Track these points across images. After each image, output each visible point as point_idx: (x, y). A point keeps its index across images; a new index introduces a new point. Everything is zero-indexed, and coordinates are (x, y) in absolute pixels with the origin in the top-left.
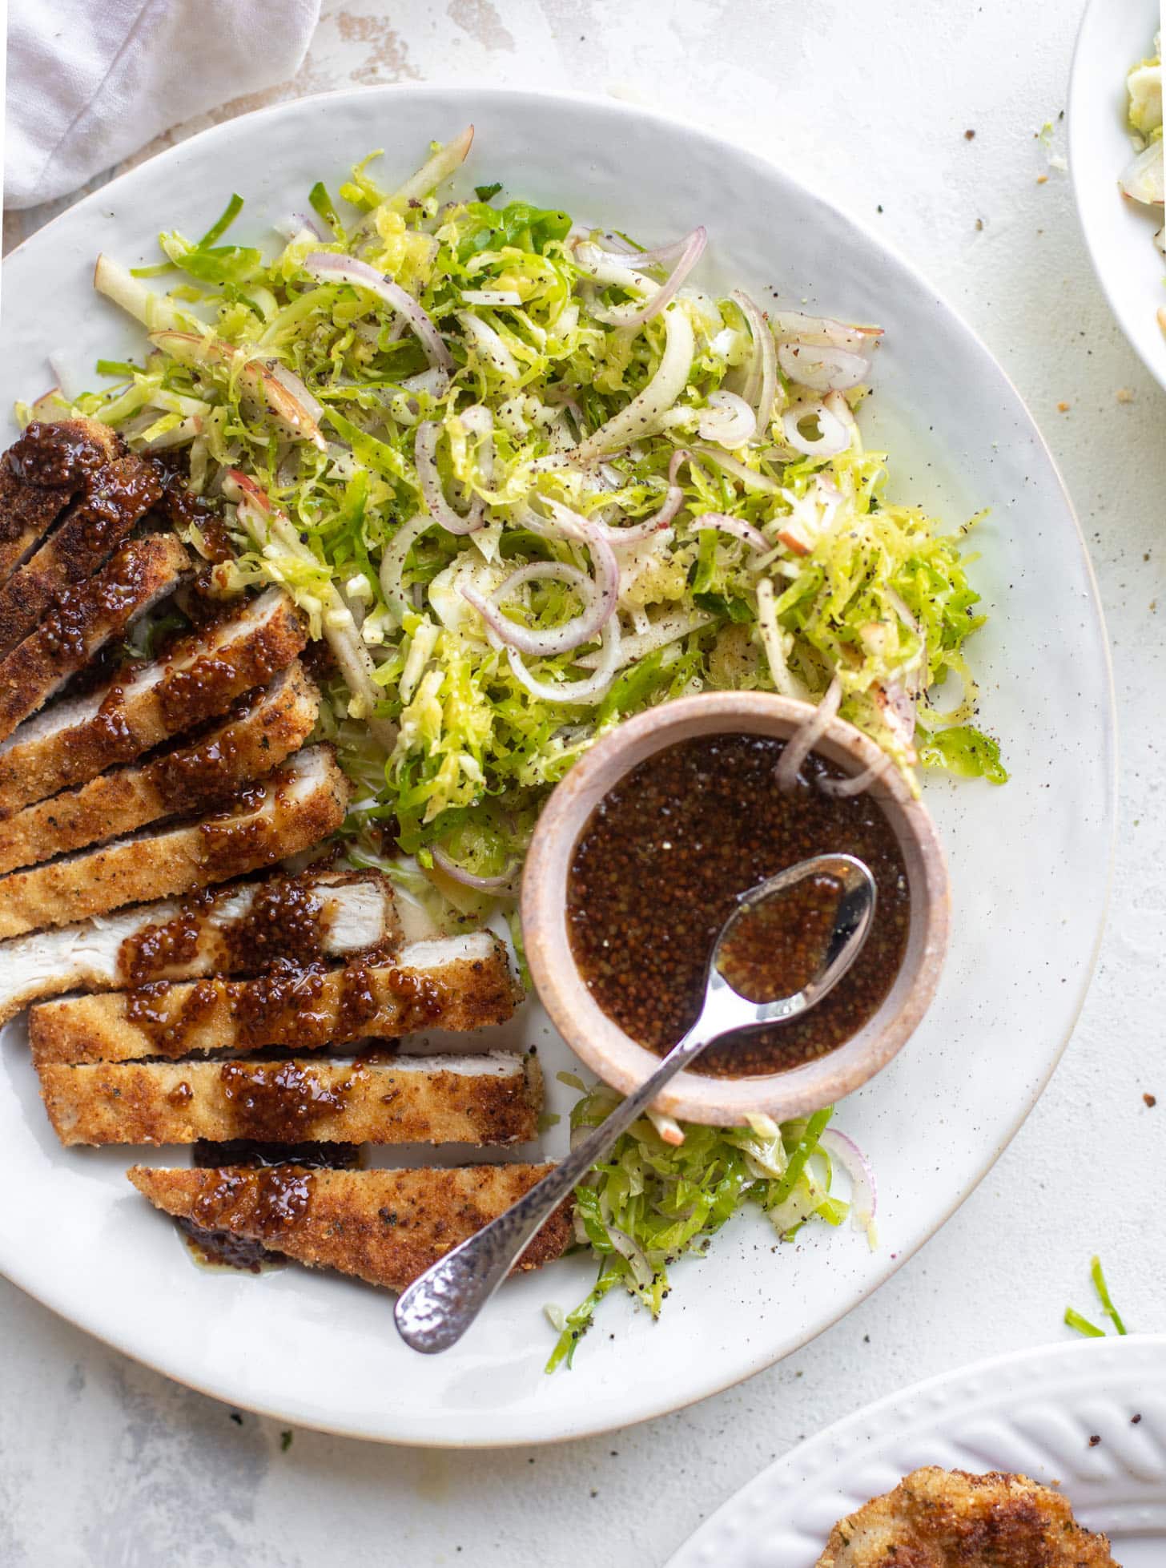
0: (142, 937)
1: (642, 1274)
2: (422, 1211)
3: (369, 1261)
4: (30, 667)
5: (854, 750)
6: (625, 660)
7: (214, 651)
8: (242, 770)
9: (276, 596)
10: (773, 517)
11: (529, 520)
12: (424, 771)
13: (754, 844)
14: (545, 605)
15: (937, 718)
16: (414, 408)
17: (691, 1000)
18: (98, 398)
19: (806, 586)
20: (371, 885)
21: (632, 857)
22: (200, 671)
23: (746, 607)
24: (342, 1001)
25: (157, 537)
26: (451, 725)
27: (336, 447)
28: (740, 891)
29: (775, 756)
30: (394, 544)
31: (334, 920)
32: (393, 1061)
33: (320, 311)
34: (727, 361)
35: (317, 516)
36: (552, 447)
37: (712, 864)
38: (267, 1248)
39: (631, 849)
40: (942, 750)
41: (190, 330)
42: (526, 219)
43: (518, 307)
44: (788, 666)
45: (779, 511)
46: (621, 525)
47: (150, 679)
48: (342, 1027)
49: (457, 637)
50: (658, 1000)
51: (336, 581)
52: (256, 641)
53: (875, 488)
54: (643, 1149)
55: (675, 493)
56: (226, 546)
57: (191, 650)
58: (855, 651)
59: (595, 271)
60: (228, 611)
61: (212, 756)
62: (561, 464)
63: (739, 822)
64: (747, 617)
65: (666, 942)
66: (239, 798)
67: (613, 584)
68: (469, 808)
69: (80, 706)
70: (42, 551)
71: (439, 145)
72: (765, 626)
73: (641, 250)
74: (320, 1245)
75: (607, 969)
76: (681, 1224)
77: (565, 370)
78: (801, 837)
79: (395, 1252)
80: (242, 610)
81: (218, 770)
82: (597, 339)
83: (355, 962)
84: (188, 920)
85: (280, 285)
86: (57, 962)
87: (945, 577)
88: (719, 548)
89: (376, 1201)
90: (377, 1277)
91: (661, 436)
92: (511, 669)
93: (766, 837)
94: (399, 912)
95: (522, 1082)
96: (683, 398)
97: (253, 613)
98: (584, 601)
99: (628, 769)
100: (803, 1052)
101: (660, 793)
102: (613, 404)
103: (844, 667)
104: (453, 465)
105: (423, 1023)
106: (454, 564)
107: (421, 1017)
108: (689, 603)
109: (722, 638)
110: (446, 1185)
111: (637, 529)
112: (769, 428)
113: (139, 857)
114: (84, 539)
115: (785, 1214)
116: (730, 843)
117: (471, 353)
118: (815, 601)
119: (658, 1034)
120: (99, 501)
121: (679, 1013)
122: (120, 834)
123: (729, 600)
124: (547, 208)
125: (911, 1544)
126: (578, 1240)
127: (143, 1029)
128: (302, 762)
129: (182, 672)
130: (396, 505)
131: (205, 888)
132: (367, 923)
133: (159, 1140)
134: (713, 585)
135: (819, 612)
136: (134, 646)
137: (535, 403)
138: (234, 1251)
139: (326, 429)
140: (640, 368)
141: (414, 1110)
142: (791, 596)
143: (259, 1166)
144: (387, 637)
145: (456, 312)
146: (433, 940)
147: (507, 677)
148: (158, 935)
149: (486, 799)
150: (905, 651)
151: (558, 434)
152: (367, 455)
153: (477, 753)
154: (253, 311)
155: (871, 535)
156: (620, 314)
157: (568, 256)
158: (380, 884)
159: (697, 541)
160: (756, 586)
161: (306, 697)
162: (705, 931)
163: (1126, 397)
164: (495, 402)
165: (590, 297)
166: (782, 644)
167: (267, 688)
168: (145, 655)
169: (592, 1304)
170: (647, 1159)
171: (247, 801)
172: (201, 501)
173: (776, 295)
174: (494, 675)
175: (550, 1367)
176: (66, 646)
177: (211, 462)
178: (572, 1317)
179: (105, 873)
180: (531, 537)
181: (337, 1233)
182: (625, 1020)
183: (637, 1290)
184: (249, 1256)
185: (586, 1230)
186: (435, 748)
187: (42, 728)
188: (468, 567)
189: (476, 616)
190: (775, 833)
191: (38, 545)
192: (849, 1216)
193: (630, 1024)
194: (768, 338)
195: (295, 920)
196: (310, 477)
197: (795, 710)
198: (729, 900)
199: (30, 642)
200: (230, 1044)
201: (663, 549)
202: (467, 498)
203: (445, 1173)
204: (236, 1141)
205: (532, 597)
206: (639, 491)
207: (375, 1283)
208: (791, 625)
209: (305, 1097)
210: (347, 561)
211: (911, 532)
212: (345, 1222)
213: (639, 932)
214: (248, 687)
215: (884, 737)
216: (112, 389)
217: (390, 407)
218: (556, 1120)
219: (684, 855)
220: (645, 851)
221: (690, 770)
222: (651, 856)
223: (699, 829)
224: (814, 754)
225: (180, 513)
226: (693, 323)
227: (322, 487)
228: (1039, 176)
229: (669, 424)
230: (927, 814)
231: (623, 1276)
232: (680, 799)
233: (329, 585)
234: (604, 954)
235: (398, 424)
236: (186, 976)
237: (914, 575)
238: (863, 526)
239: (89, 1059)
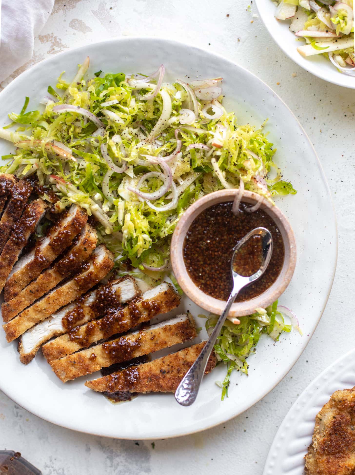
0: (68, 316)
1: (239, 364)
2: (172, 367)
3: (162, 386)
4: (11, 250)
5: (252, 198)
6: (180, 193)
7: (63, 228)
8: (81, 259)
10: (208, 140)
11: (140, 162)
12: (133, 243)
13: (233, 233)
14: (152, 185)
15: (272, 181)
16: (97, 141)
17: (229, 282)
18: (5, 167)
19: (224, 156)
20: (128, 280)
21: (200, 248)
22: (60, 235)
23: (209, 168)
24: (131, 315)
25: (35, 201)
26: (137, 228)
27: (78, 159)
28: (233, 247)
30: (104, 181)
31: (120, 293)
32: (150, 328)
33: (61, 122)
34: (181, 100)
35: (80, 180)
36: (140, 140)
37: (223, 242)
38: (131, 392)
39: (199, 246)
40: (276, 190)
41: (26, 140)
42: (112, 78)
43: (118, 104)
44: (226, 180)
45: (210, 138)
46: (166, 156)
47: (46, 242)
48: (133, 323)
49: (130, 202)
50: (220, 285)
51: (91, 197)
52: (74, 221)
53: (234, 123)
54: (229, 329)
55: (179, 142)
56: (56, 198)
57: (55, 230)
58: (243, 170)
59: (136, 87)
60: (63, 215)
61: (71, 258)
62: (144, 144)
63: (227, 228)
64: (210, 170)
65: (217, 268)
66: (83, 268)
68: (149, 249)
69: (28, 256)
71: (80, 65)
72: (216, 171)
73: (147, 77)
74: (146, 386)
75: (203, 282)
76: (246, 347)
77: (137, 117)
78: (245, 227)
79: (168, 381)
80: (66, 214)
81: (74, 262)
82: (143, 106)
83: (131, 303)
84: (79, 307)
85: (47, 118)
86: (45, 331)
87: (262, 141)
88: (196, 153)
89: (158, 368)
90: (165, 390)
91: (169, 127)
92: (148, 206)
93: (235, 230)
94: (138, 285)
95: (188, 321)
96: (172, 114)
97: (70, 214)
98: (163, 180)
99: (191, 223)
100: (265, 287)
101: (202, 227)
102: (153, 122)
103: (242, 175)
104: (114, 154)
105: (156, 314)
106: (122, 182)
107: (154, 312)
108: (192, 171)
109: (205, 178)
110: (177, 357)
111: (171, 155)
112: (199, 115)
113: (59, 294)
114: (15, 208)
115: (274, 334)
116: (226, 235)
117: (109, 121)
118: (228, 160)
119: (223, 295)
120: (16, 196)
121: (227, 287)
122: (51, 289)
123: (203, 167)
124: (117, 73)
125: (339, 414)
126: (219, 360)
127: (76, 342)
128: (96, 252)
129: (55, 237)
130: (101, 170)
131: (81, 296)
132: (130, 291)
134: (198, 164)
135: (230, 162)
136: (38, 234)
137: (131, 129)
138: (122, 396)
139: (74, 155)
140: (157, 110)
142: (221, 160)
143: (121, 370)
144: (110, 208)
145: (101, 110)
146: (150, 290)
147: (148, 209)
148: (72, 314)
149: (153, 245)
150: (258, 166)
151: (140, 135)
152: (88, 159)
153: (147, 233)
154: (42, 128)
155: (237, 136)
156: (147, 96)
157: (127, 85)
158: (130, 279)
159: (189, 153)
160: (210, 161)
161: (93, 232)
162: (227, 262)
163: (295, 75)
164: (120, 132)
165: (137, 94)
166: (223, 175)
167: (80, 234)
168: (42, 236)
169: (228, 377)
171: (85, 268)
172: (45, 187)
173: (189, 77)
174: (144, 209)
175: (222, 399)
176: (20, 240)
177: (44, 175)
178: (224, 383)
179: (51, 301)
180: (142, 167)
181: (150, 381)
182: (212, 294)
183: (240, 369)
184: (127, 397)
185: (220, 356)
186: (135, 235)
187: (19, 266)
188: (127, 181)
189: (134, 194)
190: (238, 228)
191: (2, 214)
192: (292, 329)
193: (214, 295)
194: (191, 90)
195: (109, 297)
196: (74, 170)
197: (233, 192)
198: (231, 251)
199: (9, 243)
201: (180, 159)
202: (121, 162)
203: (175, 354)
205: (148, 184)
206: (168, 145)
207: (165, 392)
208: (223, 169)
209: (129, 346)
210: (92, 190)
211: (248, 132)
212: (151, 378)
213: (208, 268)
214: (75, 235)
215: (259, 191)
216: (8, 163)
217: (90, 143)
218: (201, 329)
219: (214, 242)
220: (203, 245)
221: (208, 218)
222: (205, 246)
223: (216, 234)
224: (242, 202)
225: (40, 192)
226: (168, 92)
227: (78, 172)
228: (251, 21)
229: (171, 123)
230: (278, 209)
231: (235, 366)
232: (209, 227)
233: (89, 199)
234: (201, 277)
235: (94, 147)
237: (253, 144)
238: (235, 134)
239: (63, 356)
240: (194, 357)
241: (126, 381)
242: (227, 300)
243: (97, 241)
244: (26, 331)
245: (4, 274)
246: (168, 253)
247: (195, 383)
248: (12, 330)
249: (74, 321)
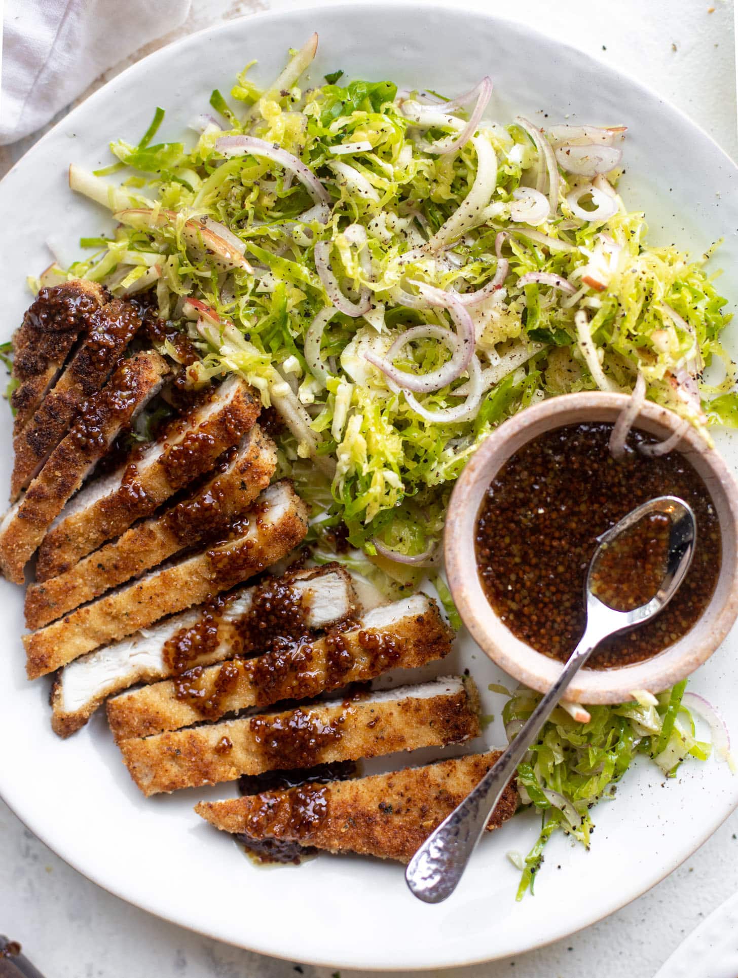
0: (178, 638)
1: (572, 818)
2: (409, 800)
3: (378, 842)
4: (68, 460)
5: (662, 421)
6: (488, 386)
7: (197, 427)
8: (230, 509)
9: (234, 382)
10: (573, 269)
11: (403, 298)
12: (359, 487)
13: (603, 499)
14: (424, 357)
15: (710, 390)
16: (309, 234)
17: (577, 617)
18: (84, 265)
19: (607, 312)
20: (334, 574)
21: (518, 523)
22: (189, 442)
23: (569, 334)
24: (328, 660)
25: (143, 354)
26: (373, 451)
27: (258, 270)
28: (599, 535)
29: (606, 436)
30: (311, 331)
31: (312, 604)
32: (370, 697)
33: (231, 177)
34: (521, 166)
35: (254, 321)
36: (410, 246)
37: (575, 519)
38: (303, 845)
39: (516, 518)
40: (719, 413)
41: (142, 206)
42: (365, 91)
43: (368, 151)
44: (603, 371)
45: (578, 263)
46: (467, 292)
47: (154, 455)
48: (330, 679)
49: (366, 389)
50: (554, 621)
51: (274, 364)
52: (226, 415)
53: (641, 238)
54: (560, 729)
55: (502, 262)
56: (192, 353)
57: (179, 430)
58: (649, 353)
59: (418, 119)
60: (202, 397)
61: (207, 502)
62: (419, 256)
63: (589, 486)
64: (568, 341)
65: (552, 579)
66: (231, 529)
67: (471, 334)
68: (395, 508)
69: (107, 482)
70: (63, 377)
71: (295, 51)
72: (584, 344)
73: (447, 100)
74: (341, 837)
75: (514, 606)
76: (595, 779)
77: (410, 191)
78: (634, 489)
79: (396, 833)
80: (211, 396)
81: (213, 511)
82: (428, 166)
83: (332, 631)
84: (208, 621)
85: (200, 165)
86: (120, 666)
87: (701, 290)
88: (540, 296)
89: (376, 799)
90: (385, 853)
91: (485, 225)
92: (408, 405)
93: (609, 493)
94: (356, 590)
95: (464, 696)
96: (495, 197)
97: (219, 396)
98: (450, 349)
99: (504, 462)
100: (662, 641)
101: (530, 475)
102: (447, 209)
103: (644, 365)
104: (344, 269)
105: (389, 666)
106: (355, 338)
107: (386, 662)
108: (525, 338)
109: (551, 359)
110: (424, 779)
111: (480, 292)
112: (559, 208)
113: (167, 582)
114: (92, 363)
115: (667, 759)
116: (585, 502)
117: (342, 189)
118: (614, 322)
119: (558, 646)
120: (99, 335)
121: (570, 628)
122: (150, 567)
123: (554, 332)
124: (378, 82)
126: (524, 802)
127: (189, 704)
128: (270, 496)
129: (177, 445)
130: (308, 303)
131: (217, 596)
132: (336, 601)
133: (213, 781)
134: (541, 323)
135: (619, 329)
136: (139, 433)
137: (393, 217)
138: (280, 852)
139: (250, 258)
140: (461, 182)
141: (391, 730)
142: (598, 320)
143: (287, 788)
144: (316, 398)
145: (327, 162)
146: (384, 606)
147: (406, 412)
148: (189, 635)
149: (406, 500)
150: (685, 346)
151: (412, 236)
152: (282, 272)
153: (396, 468)
154: (184, 186)
155: (645, 269)
156: (441, 145)
157: (397, 112)
158: (341, 572)
159: (524, 293)
160: (573, 318)
161: (267, 449)
162: (578, 566)
164: (365, 220)
165: (417, 138)
166: (597, 356)
167: (238, 448)
168: (147, 439)
169: (541, 847)
170: (564, 736)
171: (237, 529)
172: (169, 324)
173: (546, 116)
174: (397, 411)
175: (519, 896)
176: (92, 441)
177: (173, 296)
178: (529, 858)
179: (145, 597)
180: (406, 311)
181: (351, 826)
182: (533, 639)
183: (571, 831)
184: (291, 853)
185: (529, 794)
186: (366, 469)
187: (83, 502)
188: (365, 339)
189: (377, 372)
190: (616, 490)
191: (60, 373)
192: (712, 753)
193: (536, 643)
194: (547, 145)
195: (285, 608)
196: (242, 295)
197: (616, 399)
198: (591, 542)
199: (65, 442)
200: (253, 704)
201: (500, 304)
202: (357, 290)
203: (421, 770)
204: (268, 772)
205: (414, 353)
206: (476, 266)
207: (384, 857)
208: (600, 342)
209: (313, 733)
210: (279, 349)
211: (671, 264)
212: (356, 817)
213: (531, 575)
214: (225, 449)
215: (681, 408)
216: (95, 256)
218: (492, 719)
219: (554, 515)
220: (526, 517)
221: (548, 455)
222: (531, 520)
223: (562, 495)
224: (634, 429)
225: (156, 334)
226: (492, 144)
228: (709, 8)
229: (489, 216)
230: (720, 457)
231: (560, 823)
232: (545, 477)
233: (271, 367)
234: (510, 595)
235: (300, 246)
236: (213, 660)
237: (680, 293)
238: (640, 264)
239: (154, 732)
240: (464, 784)
241: (293, 816)
242: (565, 661)
243: (275, 470)
244: (76, 660)
245: (44, 515)
246: (438, 526)
247: (459, 849)
248: (42, 650)
249: (192, 653)
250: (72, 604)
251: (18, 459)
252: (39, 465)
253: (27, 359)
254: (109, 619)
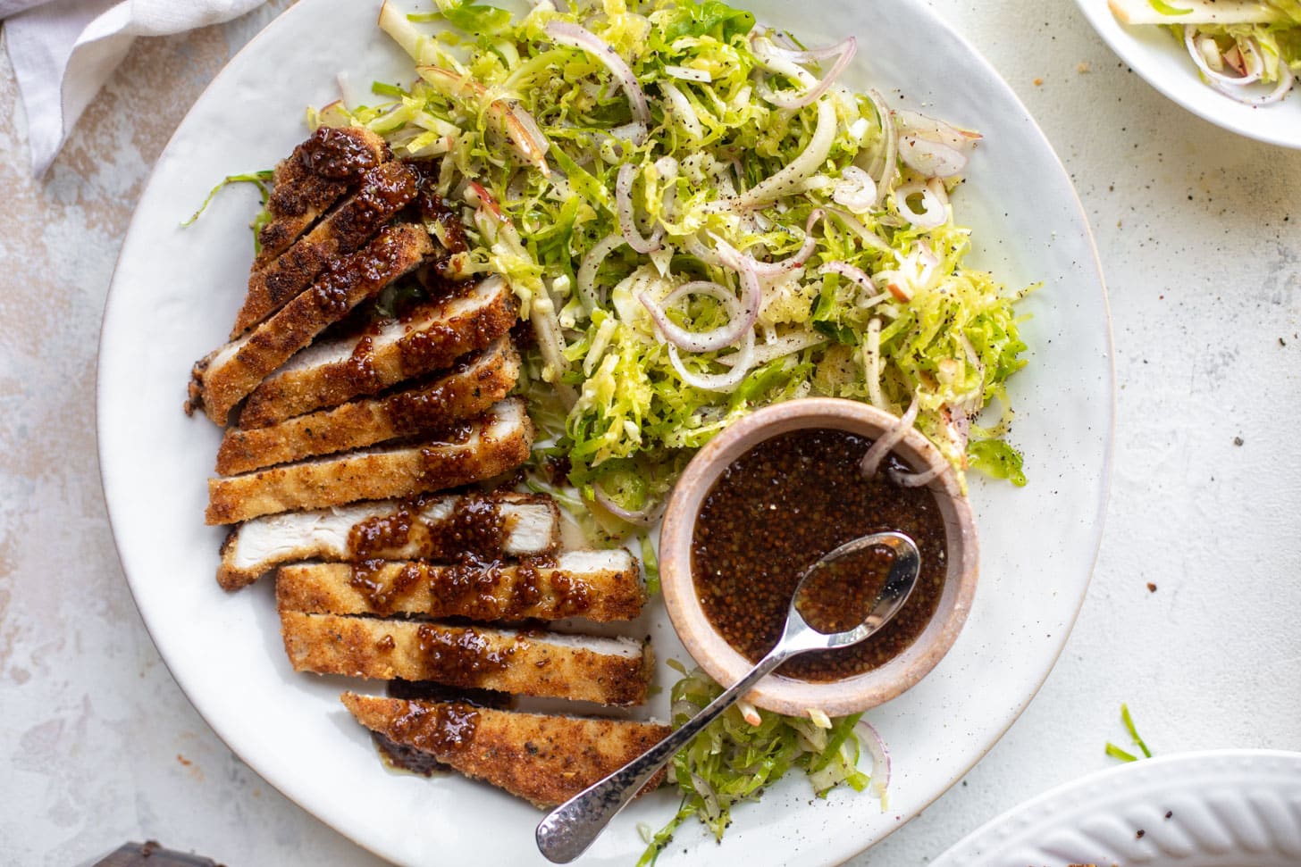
0: (370, 523)
1: (712, 808)
2: (557, 747)
3: (515, 780)
4: (304, 314)
5: (922, 454)
6: (756, 363)
7: (445, 320)
8: (457, 411)
9: (495, 285)
10: (881, 270)
11: (695, 248)
12: (596, 428)
13: (839, 515)
14: (699, 314)
15: (982, 431)
16: (618, 151)
18: (372, 112)
19: (902, 326)
20: (544, 508)
21: (746, 512)
22: (434, 333)
23: (855, 337)
24: (514, 590)
25: (409, 227)
26: (621, 395)
27: (555, 174)
30: (592, 254)
31: (513, 529)
32: (546, 637)
33: (553, 67)
34: (859, 143)
35: (536, 226)
36: (719, 194)
37: (805, 525)
38: (439, 761)
39: (746, 507)
40: (980, 455)
41: (452, 69)
42: (720, 15)
43: (707, 83)
44: (880, 382)
45: (887, 265)
46: (764, 260)
47: (394, 334)
48: (512, 610)
49: (630, 330)
50: (753, 618)
51: (544, 277)
52: (480, 316)
53: (960, 256)
54: (727, 721)
55: (810, 241)
56: (462, 241)
57: (426, 316)
58: (930, 376)
59: (767, 61)
60: (459, 289)
61: (435, 398)
62: (725, 208)
63: (828, 496)
64: (851, 342)
65: (764, 577)
66: (452, 433)
67: (755, 305)
68: (626, 459)
69: (336, 347)
70: (320, 227)
72: (868, 353)
74: (480, 764)
75: (718, 592)
76: (746, 779)
77: (737, 136)
79: (535, 775)
80: (469, 290)
81: (439, 409)
82: (763, 115)
83: (526, 562)
84: (404, 517)
85: (523, 41)
86: (302, 536)
87: (1004, 329)
88: (838, 288)
89: (525, 737)
90: (519, 791)
91: (803, 195)
92: (669, 359)
93: (847, 510)
94: (562, 528)
95: (640, 663)
96: (823, 168)
97: (477, 294)
98: (730, 314)
99: (750, 447)
100: (853, 668)
101: (774, 468)
102: (768, 167)
103: (923, 390)
104: (645, 201)
105: (574, 613)
106: (634, 274)
107: (572, 608)
108: (810, 326)
109: (829, 354)
110: (577, 732)
111: (777, 266)
112: (885, 200)
113: (372, 466)
114: (355, 222)
115: (823, 779)
116: (820, 511)
117: (667, 115)
118: (907, 337)
119: (749, 643)
120: (369, 195)
122: (359, 447)
123: (840, 328)
124: (738, 9)
126: (670, 780)
127: (361, 593)
128: (499, 409)
129: (420, 332)
130: (597, 224)
131: (420, 495)
132: (539, 534)
133: (367, 675)
134: (831, 315)
135: (908, 345)
136: (382, 306)
137: (711, 158)
138: (415, 761)
139: (549, 158)
140: (792, 141)
141: (559, 675)
142: (891, 331)
143: (439, 702)
144: (577, 324)
145: (659, 81)
146: (584, 552)
147: (665, 365)
148: (381, 526)
149: (638, 454)
150: (970, 384)
151: (724, 184)
152: (578, 184)
153: (639, 420)
154: (500, 59)
155: (955, 293)
156: (785, 98)
158: (551, 507)
159: (822, 280)
160: (866, 322)
161: (511, 361)
162: (793, 573)
164: (681, 155)
165: (760, 81)
166: (878, 366)
167: (483, 352)
168: (389, 314)
169: (674, 828)
170: (728, 729)
171: (458, 434)
172: (445, 202)
173: (902, 97)
174: (656, 363)
176: (333, 301)
177: (457, 175)
178: (659, 835)
179: (346, 476)
180: (695, 260)
181: (492, 757)
182: (726, 629)
183: (708, 821)
184: (425, 766)
185: (677, 774)
186: (608, 412)
187: (306, 360)
188: (644, 278)
190: (854, 508)
191: (317, 221)
192: (869, 787)
193: (727, 634)
194: (893, 129)
195: (485, 526)
196: (532, 196)
197: (883, 419)
199: (305, 295)
200: (426, 611)
201: (795, 283)
202: (651, 226)
203: (577, 721)
204: (423, 681)
205: (690, 306)
208: (886, 353)
209: (479, 657)
211: (982, 292)
212: (499, 750)
213: (745, 567)
214: (469, 350)
215: (946, 446)
216: (384, 105)
217: (599, 149)
219: (785, 516)
220: (757, 509)
221: (798, 454)
222: (761, 514)
223: (799, 498)
224: (891, 453)
225: (428, 209)
226: (837, 110)
227: (542, 203)
229: (810, 188)
230: (970, 506)
231: (699, 810)
232: (788, 475)
233: (539, 280)
234: (717, 580)
235: (605, 162)
236: (398, 556)
237: (981, 326)
238: (950, 285)
239: (320, 610)
240: (616, 747)
241: (437, 731)
242: (755, 662)
243: (514, 385)
244: (258, 518)
245: (264, 362)
246: (663, 488)
248: (228, 500)
249: (378, 544)
250: (269, 461)
251: (251, 298)
252: (271, 310)
253: (288, 196)
254: (303, 486)
